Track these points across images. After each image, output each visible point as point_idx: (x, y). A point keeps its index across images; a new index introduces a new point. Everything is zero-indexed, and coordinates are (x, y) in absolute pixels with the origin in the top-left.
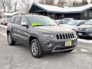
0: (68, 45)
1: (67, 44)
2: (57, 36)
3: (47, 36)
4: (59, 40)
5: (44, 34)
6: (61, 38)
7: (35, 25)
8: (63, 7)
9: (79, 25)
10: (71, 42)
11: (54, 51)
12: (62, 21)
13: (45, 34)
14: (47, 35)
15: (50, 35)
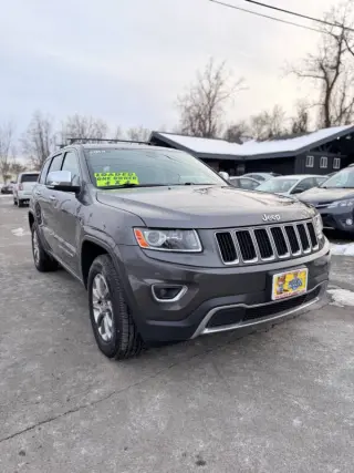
0: (291, 292)
1: (286, 286)
2: (224, 238)
3: (161, 241)
4: (236, 262)
5: (145, 227)
6: (249, 254)
7: (113, 183)
8: (241, 143)
9: (301, 191)
10: (303, 274)
11: (206, 331)
12: (239, 180)
13: (147, 233)
14: (163, 237)
15: (181, 233)
